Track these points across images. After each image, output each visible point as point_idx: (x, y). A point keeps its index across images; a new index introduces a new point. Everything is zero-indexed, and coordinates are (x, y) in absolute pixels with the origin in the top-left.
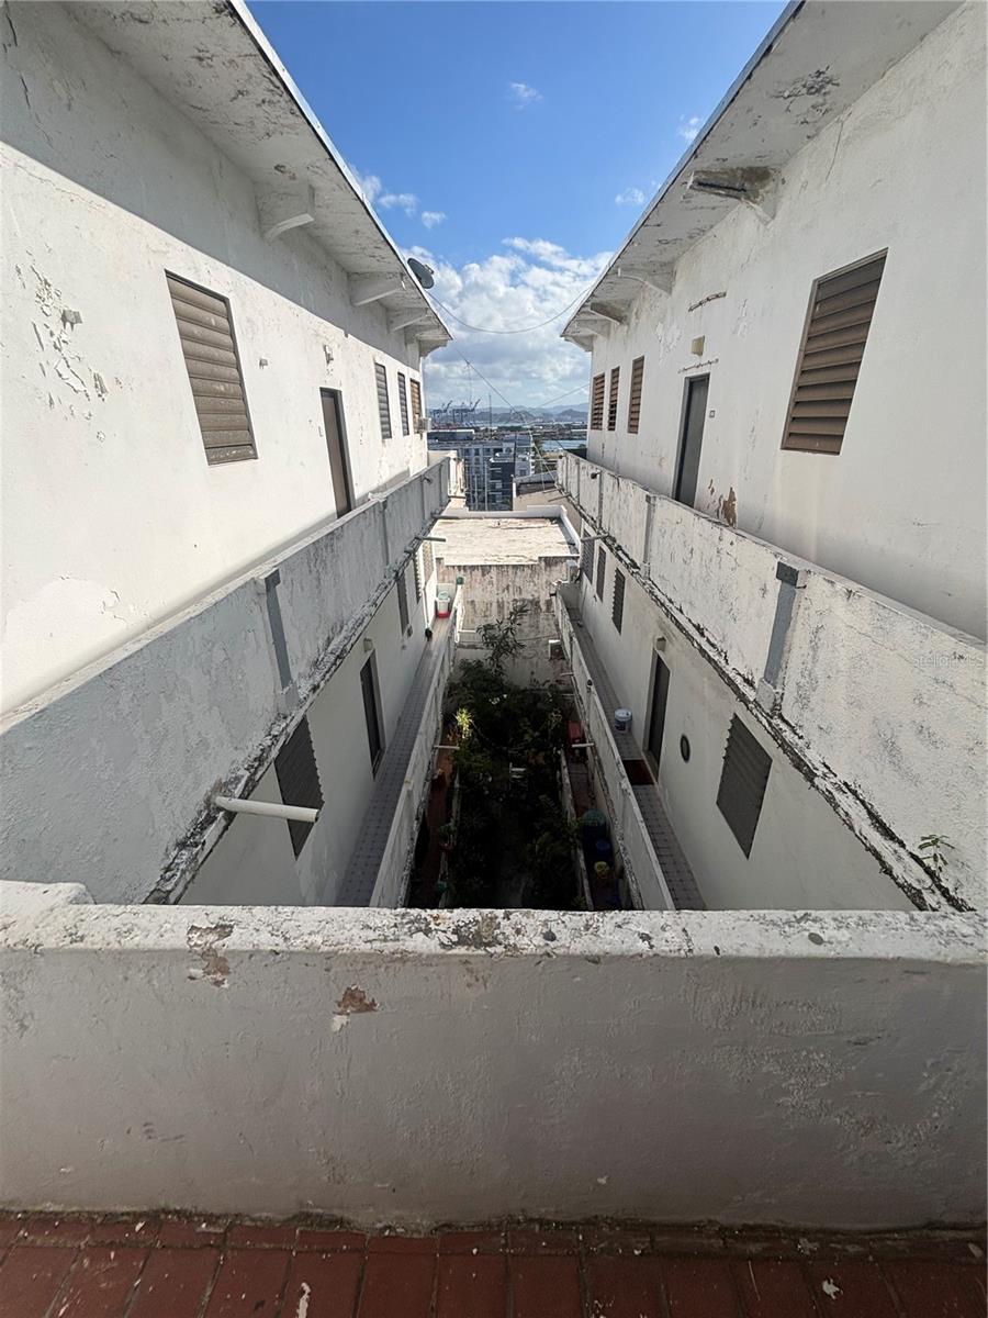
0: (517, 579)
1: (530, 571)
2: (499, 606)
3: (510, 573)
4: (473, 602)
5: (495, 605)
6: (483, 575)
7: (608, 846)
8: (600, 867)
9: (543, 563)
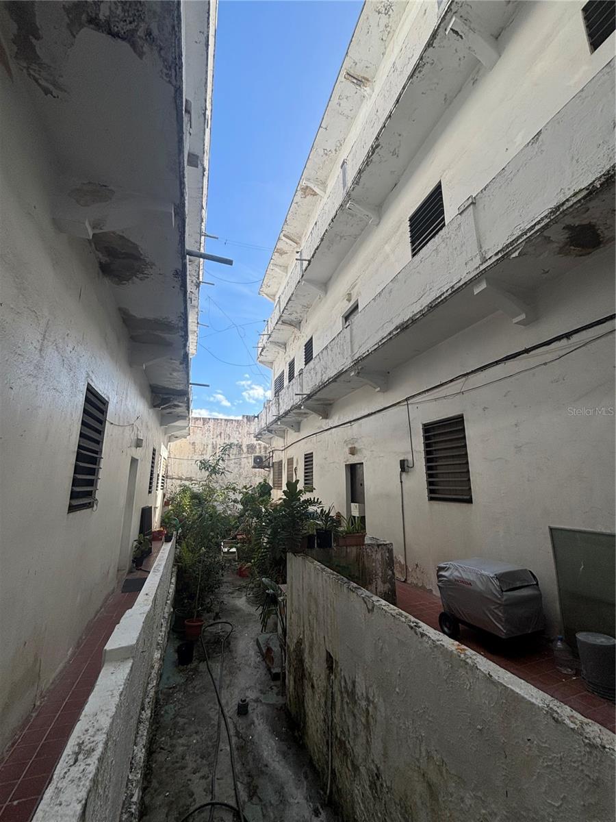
0: (228, 429)
1: (236, 424)
2: (213, 447)
3: (223, 424)
5: (210, 446)
9: (245, 419)
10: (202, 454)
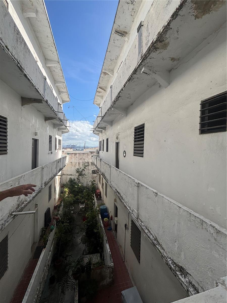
0: (84, 157)
1: (87, 155)
2: (79, 163)
3: (82, 155)
4: (72, 162)
5: (78, 163)
6: (75, 155)
7: (108, 214)
8: (105, 219)
9: (90, 153)
10: (75, 166)
